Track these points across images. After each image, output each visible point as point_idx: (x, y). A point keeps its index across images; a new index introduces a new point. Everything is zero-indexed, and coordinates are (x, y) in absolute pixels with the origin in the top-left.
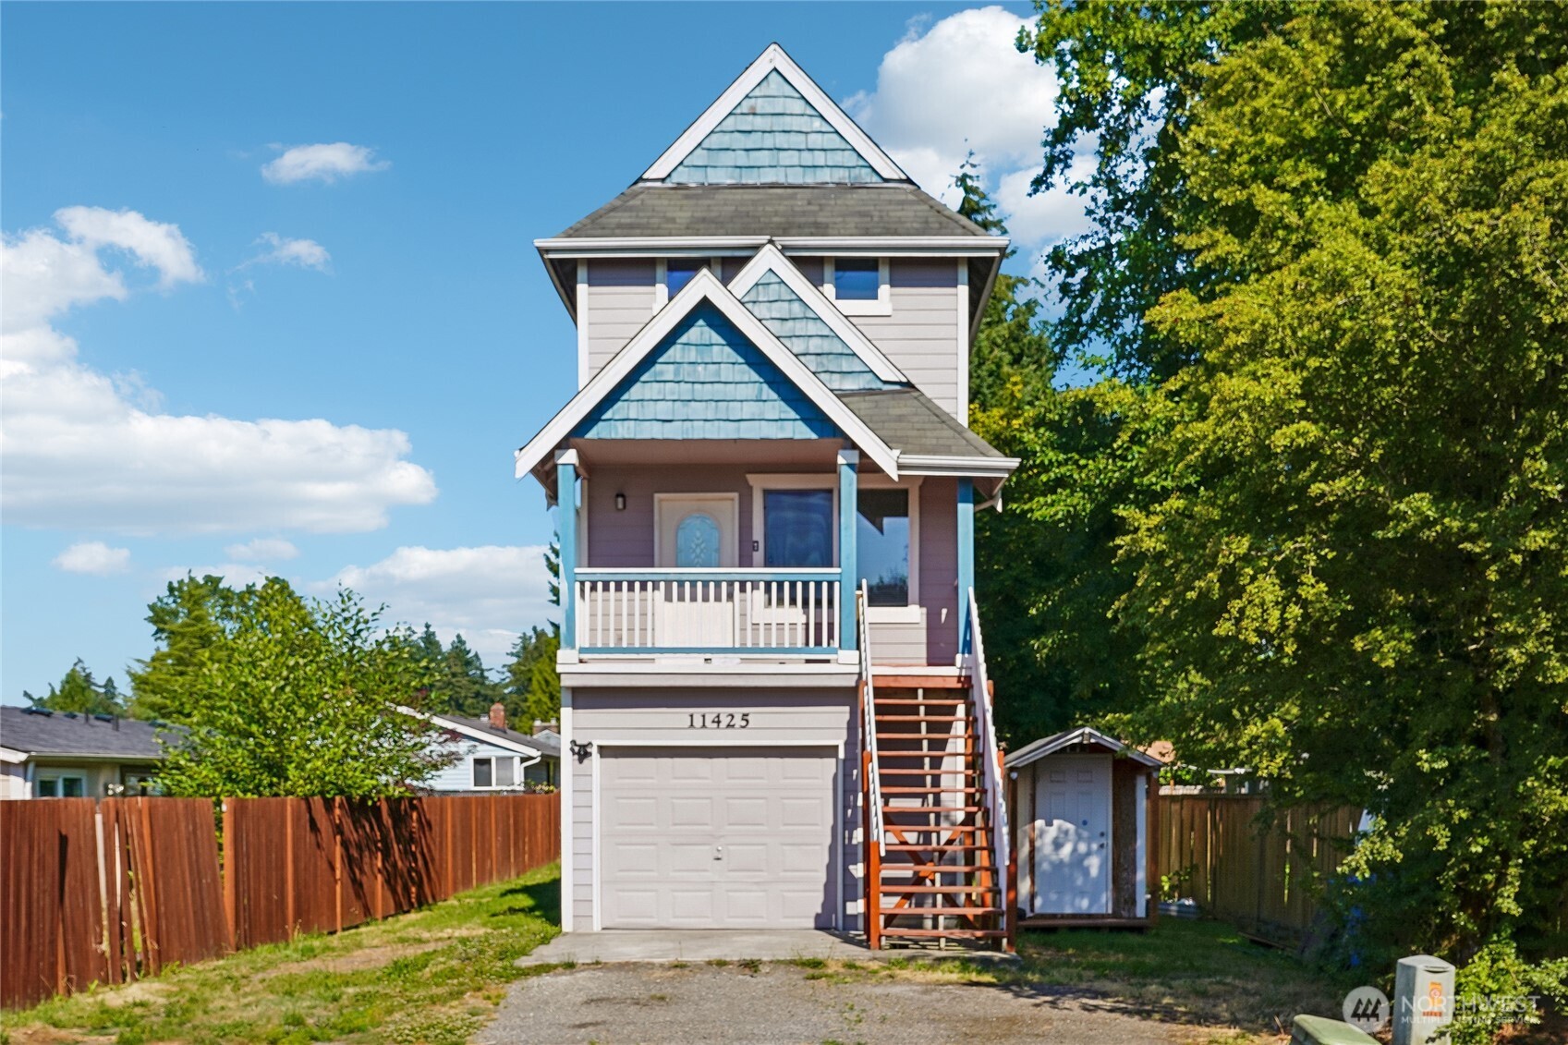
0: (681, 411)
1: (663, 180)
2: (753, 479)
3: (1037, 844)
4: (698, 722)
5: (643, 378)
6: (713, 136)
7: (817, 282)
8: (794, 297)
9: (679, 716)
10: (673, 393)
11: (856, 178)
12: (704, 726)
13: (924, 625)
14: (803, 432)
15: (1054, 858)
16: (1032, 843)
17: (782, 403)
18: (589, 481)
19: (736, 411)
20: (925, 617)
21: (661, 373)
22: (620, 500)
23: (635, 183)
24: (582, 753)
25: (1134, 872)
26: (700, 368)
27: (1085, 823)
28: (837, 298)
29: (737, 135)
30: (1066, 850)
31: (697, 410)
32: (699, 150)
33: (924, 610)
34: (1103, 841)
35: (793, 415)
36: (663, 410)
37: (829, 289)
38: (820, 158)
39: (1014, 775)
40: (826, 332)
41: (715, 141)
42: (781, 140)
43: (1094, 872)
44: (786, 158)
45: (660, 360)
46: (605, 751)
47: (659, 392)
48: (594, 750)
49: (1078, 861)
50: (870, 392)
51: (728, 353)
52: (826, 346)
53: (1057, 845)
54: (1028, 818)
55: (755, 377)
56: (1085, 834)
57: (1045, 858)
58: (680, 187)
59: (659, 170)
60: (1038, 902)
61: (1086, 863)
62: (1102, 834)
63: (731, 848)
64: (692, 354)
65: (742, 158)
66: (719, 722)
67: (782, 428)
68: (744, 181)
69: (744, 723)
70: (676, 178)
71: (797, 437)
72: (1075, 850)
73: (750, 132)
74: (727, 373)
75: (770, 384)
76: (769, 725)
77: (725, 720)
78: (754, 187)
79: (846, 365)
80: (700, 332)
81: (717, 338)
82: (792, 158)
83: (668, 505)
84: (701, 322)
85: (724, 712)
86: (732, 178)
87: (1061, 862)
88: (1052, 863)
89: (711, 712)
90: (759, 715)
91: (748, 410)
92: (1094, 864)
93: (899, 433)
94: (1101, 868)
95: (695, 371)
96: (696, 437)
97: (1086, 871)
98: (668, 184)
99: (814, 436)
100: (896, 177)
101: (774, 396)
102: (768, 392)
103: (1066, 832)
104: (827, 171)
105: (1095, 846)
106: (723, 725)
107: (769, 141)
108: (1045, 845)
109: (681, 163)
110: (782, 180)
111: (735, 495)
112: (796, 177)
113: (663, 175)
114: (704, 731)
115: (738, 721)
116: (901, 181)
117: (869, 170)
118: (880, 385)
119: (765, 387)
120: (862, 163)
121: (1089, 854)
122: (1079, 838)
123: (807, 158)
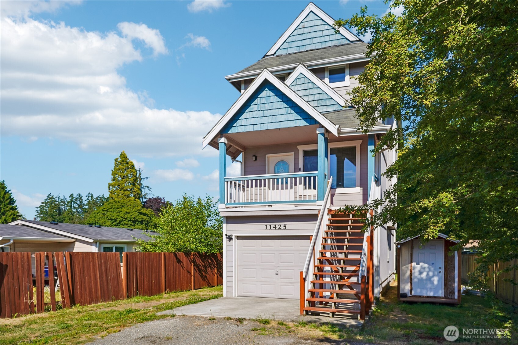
0: (260, 121)
1: (273, 55)
2: (299, 147)
3: (413, 271)
4: (268, 227)
5: (246, 111)
6: (290, 37)
7: (322, 78)
8: (310, 81)
9: (262, 226)
10: (257, 115)
11: (340, 43)
12: (270, 229)
13: (362, 193)
14: (303, 123)
15: (419, 277)
16: (411, 271)
17: (296, 114)
18: (245, 152)
19: (279, 118)
20: (362, 190)
21: (253, 108)
22: (254, 157)
23: (264, 57)
24: (230, 238)
25: (454, 282)
26: (266, 105)
27: (433, 264)
28: (330, 82)
29: (298, 35)
30: (424, 275)
31: (265, 120)
32: (285, 43)
33: (362, 188)
34: (440, 270)
35: (300, 118)
36: (253, 121)
37: (327, 80)
38: (327, 38)
39: (399, 246)
40: (321, 92)
41: (290, 39)
42: (313, 35)
43: (436, 283)
44: (315, 41)
45: (252, 104)
46: (238, 238)
47: (252, 115)
48: (233, 237)
49: (429, 279)
50: (338, 111)
51: (276, 99)
52: (321, 97)
53: (421, 273)
54: (409, 262)
55: (286, 106)
56: (432, 269)
57: (416, 277)
58: (279, 56)
59: (272, 52)
60: (413, 293)
61: (432, 279)
62: (440, 268)
63: (281, 270)
64: (263, 100)
65: (300, 43)
66: (276, 228)
67: (296, 123)
68: (300, 51)
69: (285, 228)
70: (277, 54)
71: (301, 125)
72: (428, 274)
73: (303, 34)
74: (276, 105)
75: (291, 107)
76: (294, 228)
77: (278, 227)
78: (304, 52)
79: (328, 102)
80: (266, 92)
81: (272, 94)
82: (318, 40)
83: (272, 158)
84: (267, 89)
85: (277, 224)
86: (296, 50)
87: (422, 278)
88: (418, 279)
89: (273, 224)
90: (290, 225)
91: (283, 118)
92: (436, 280)
93: (344, 122)
94: (439, 281)
95: (264, 106)
96: (265, 129)
97: (432, 283)
98: (275, 55)
99: (308, 124)
100: (355, 40)
101: (293, 112)
102: (290, 111)
103: (424, 268)
104: (330, 42)
105: (436, 273)
106: (277, 228)
107: (309, 36)
108: (416, 273)
109: (279, 48)
110: (314, 48)
111: (293, 153)
112: (319, 46)
113: (273, 53)
114: (270, 230)
115: (282, 227)
116: (357, 41)
117: (346, 39)
118: (341, 108)
119: (289, 109)
120: (343, 37)
121: (434, 276)
122: (430, 270)
123: (323, 39)
